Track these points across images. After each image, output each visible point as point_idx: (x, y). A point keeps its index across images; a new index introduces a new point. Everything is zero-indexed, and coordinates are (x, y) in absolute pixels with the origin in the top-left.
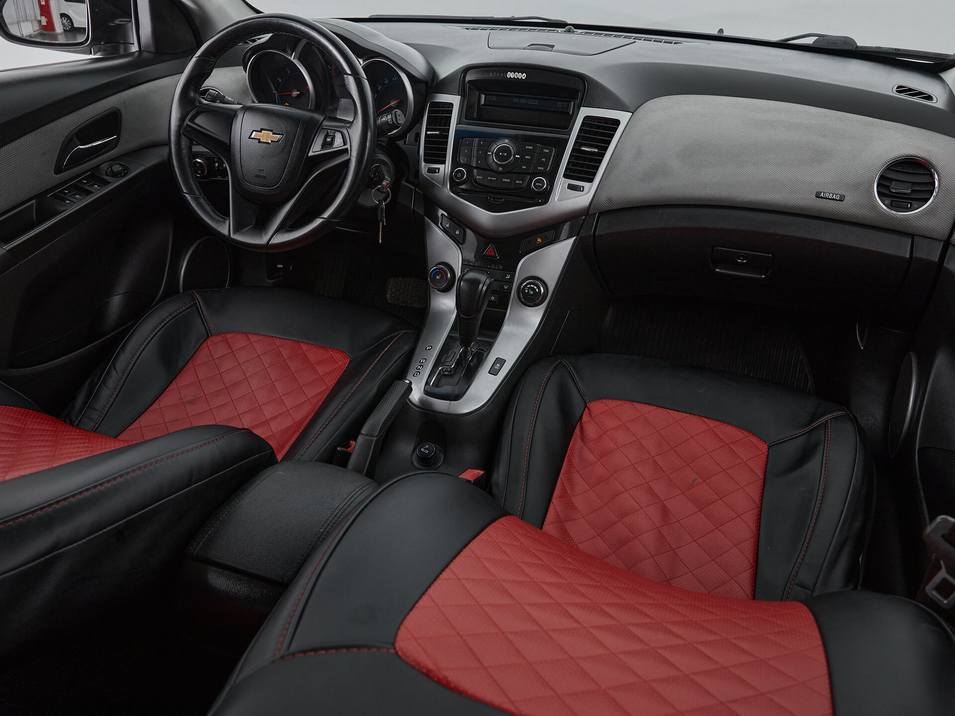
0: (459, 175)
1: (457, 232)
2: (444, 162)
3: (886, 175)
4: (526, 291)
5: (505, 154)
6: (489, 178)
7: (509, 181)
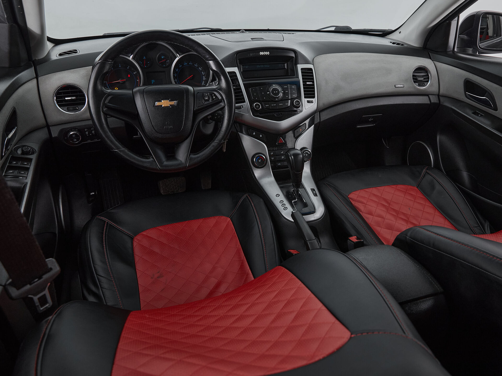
0: (257, 106)
1: (261, 136)
2: (244, 102)
3: (414, 75)
4: (304, 155)
5: (277, 92)
6: (272, 105)
7: (282, 104)
